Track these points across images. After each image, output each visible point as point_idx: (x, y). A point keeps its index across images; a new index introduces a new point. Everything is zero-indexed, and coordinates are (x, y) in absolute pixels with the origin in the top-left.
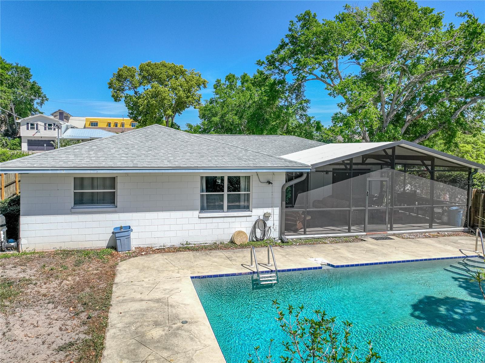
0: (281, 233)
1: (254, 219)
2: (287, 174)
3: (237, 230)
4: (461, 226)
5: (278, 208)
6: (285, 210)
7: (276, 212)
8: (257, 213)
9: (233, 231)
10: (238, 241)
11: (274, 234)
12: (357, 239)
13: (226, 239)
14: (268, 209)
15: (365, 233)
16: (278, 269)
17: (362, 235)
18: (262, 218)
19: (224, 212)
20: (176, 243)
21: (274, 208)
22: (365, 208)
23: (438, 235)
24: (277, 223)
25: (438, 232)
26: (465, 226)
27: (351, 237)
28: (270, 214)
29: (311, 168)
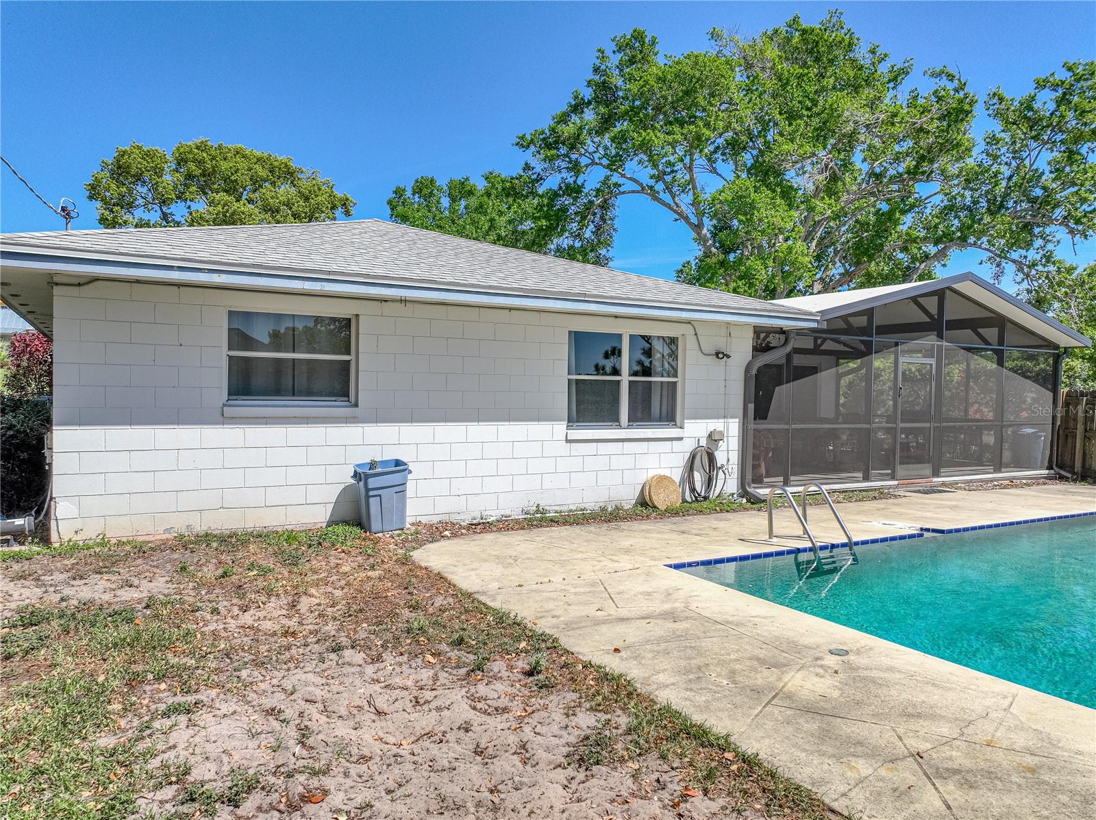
0: (742, 483)
1: (688, 446)
2: (758, 330)
3: (651, 473)
4: (1041, 468)
5: (737, 420)
6: (752, 426)
7: (732, 429)
8: (695, 431)
9: (642, 477)
10: (661, 501)
11: (728, 484)
12: (881, 494)
13: (628, 497)
14: (716, 421)
15: (896, 483)
16: (855, 539)
17: (890, 487)
18: (703, 442)
19: (620, 427)
20: (513, 507)
21: (730, 420)
22: (895, 425)
23: (1012, 484)
24: (735, 457)
25: (1011, 480)
26: (1050, 468)
27: (871, 490)
28: (721, 433)
29: (819, 318)
